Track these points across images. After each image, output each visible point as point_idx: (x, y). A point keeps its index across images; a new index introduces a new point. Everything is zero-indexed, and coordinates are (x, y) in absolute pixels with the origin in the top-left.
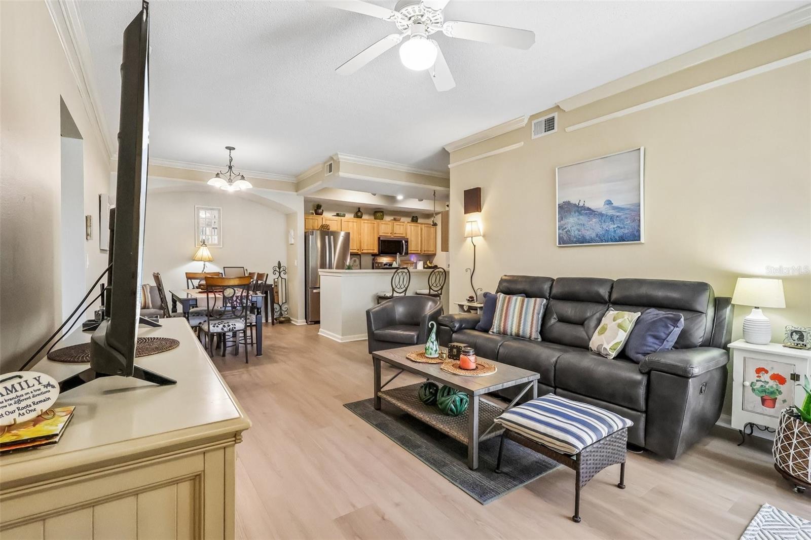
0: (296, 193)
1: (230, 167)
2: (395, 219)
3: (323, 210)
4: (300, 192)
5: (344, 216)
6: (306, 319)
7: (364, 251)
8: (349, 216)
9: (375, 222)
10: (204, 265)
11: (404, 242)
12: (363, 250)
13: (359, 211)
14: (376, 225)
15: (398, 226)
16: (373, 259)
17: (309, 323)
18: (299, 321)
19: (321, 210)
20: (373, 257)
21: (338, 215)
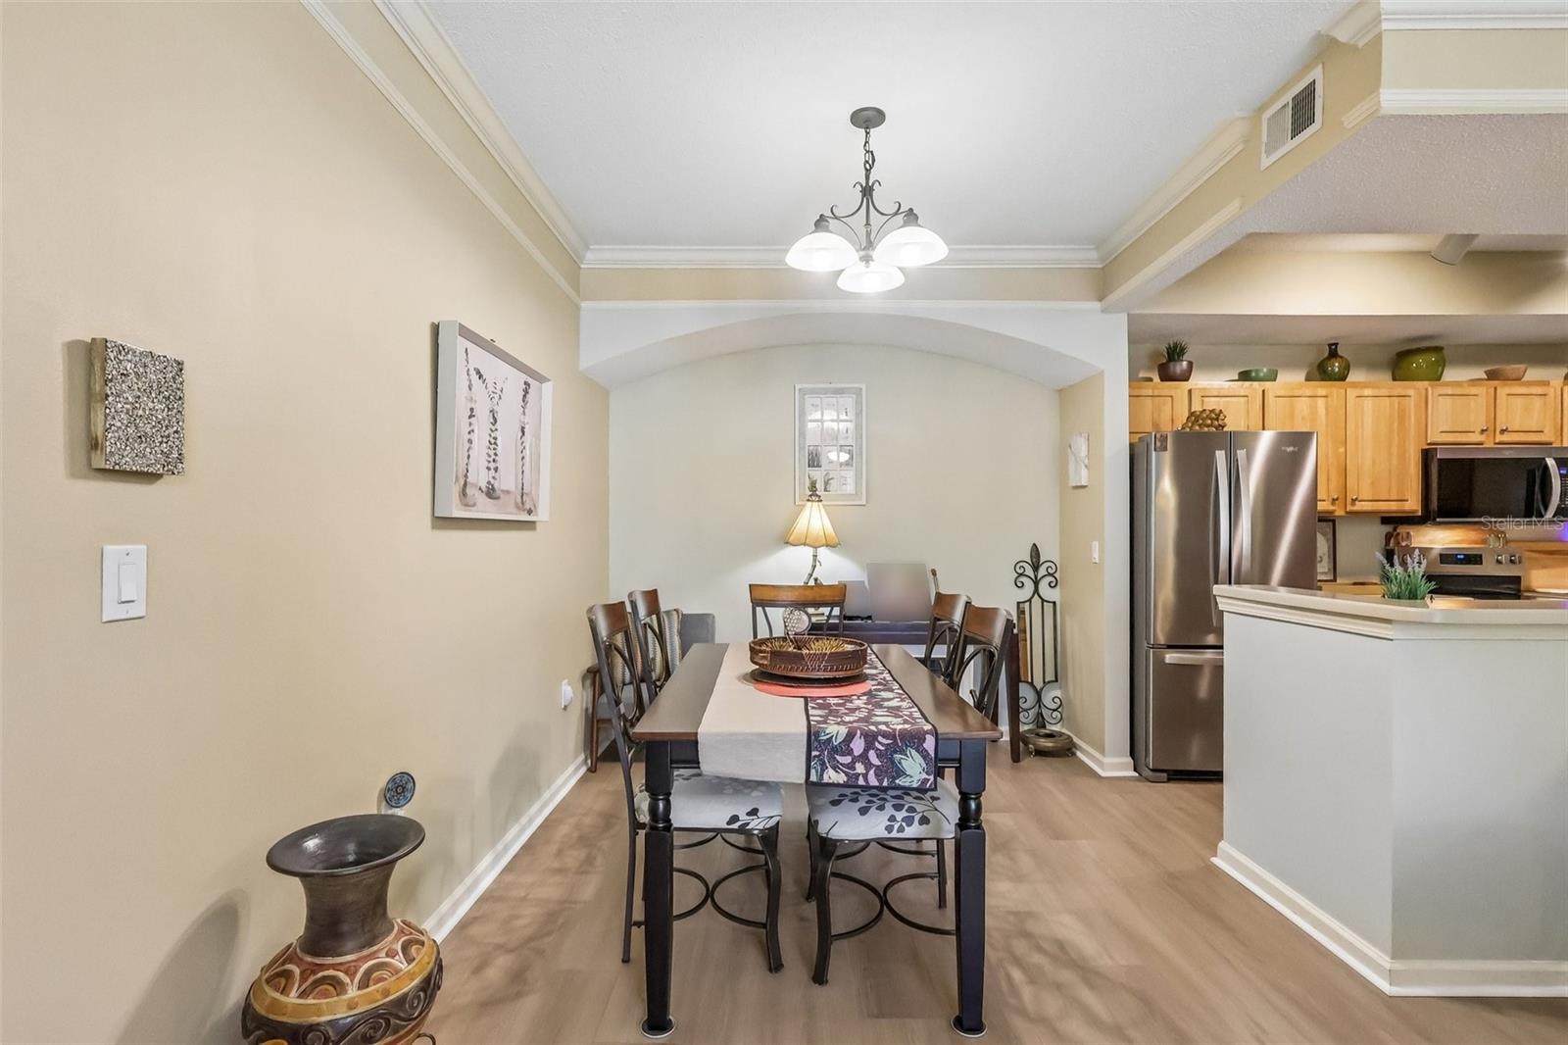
0: (1097, 305)
1: (867, 191)
2: (1492, 376)
3: (1190, 364)
4: (1111, 298)
5: (1272, 377)
6: (1132, 754)
7: (1359, 507)
8: (1292, 379)
9: (1411, 392)
10: (815, 556)
11: (1551, 462)
12: (1354, 501)
13: (1333, 353)
14: (1411, 403)
15: (1519, 401)
16: (1388, 537)
17: (1147, 773)
18: (1107, 760)
19: (1185, 363)
20: (1388, 528)
21: (1245, 376)
